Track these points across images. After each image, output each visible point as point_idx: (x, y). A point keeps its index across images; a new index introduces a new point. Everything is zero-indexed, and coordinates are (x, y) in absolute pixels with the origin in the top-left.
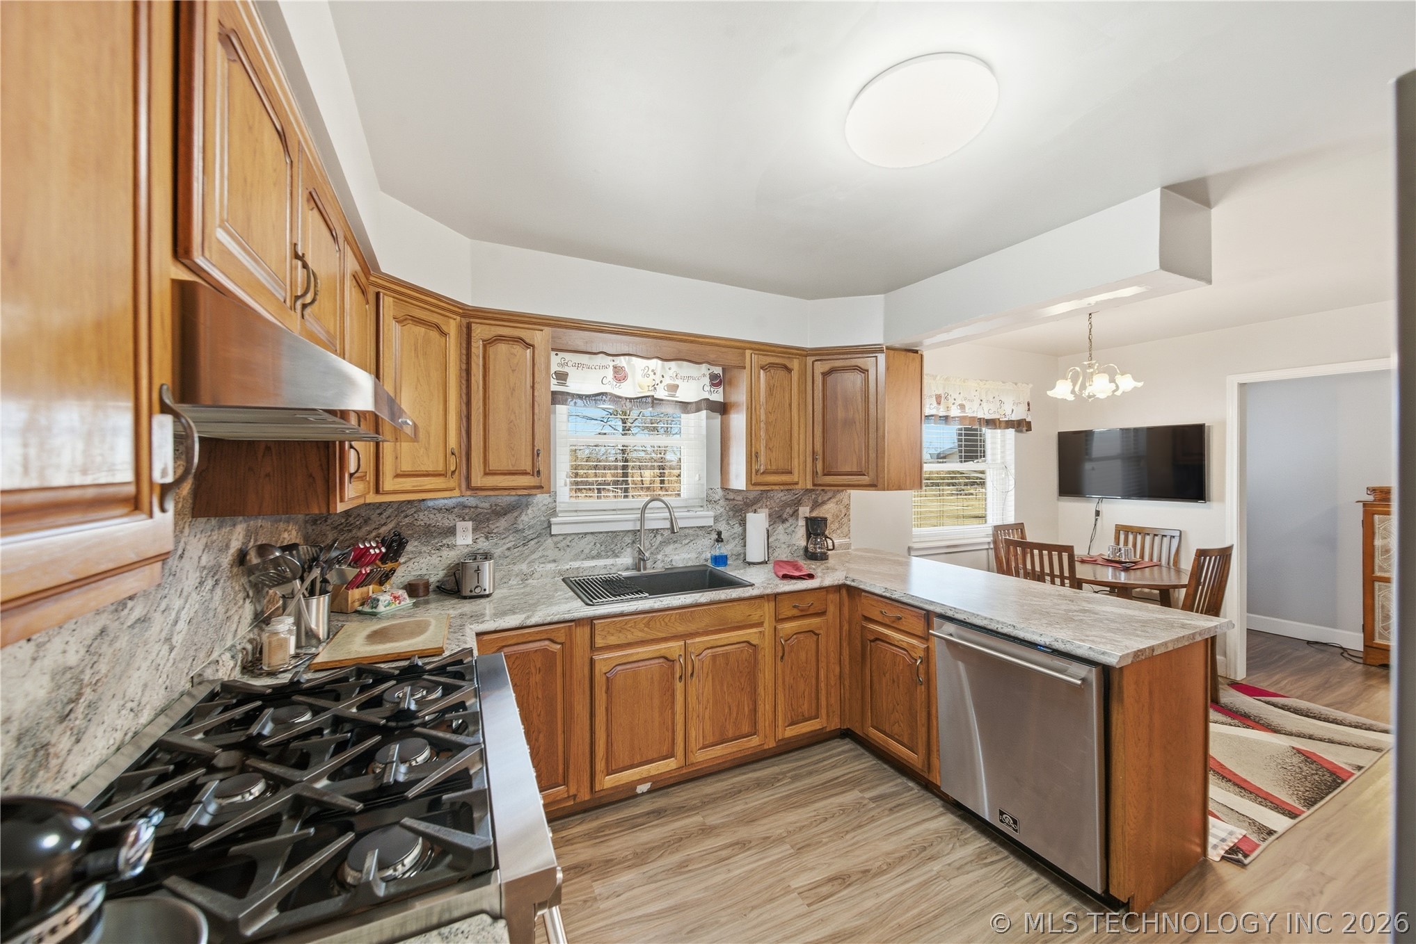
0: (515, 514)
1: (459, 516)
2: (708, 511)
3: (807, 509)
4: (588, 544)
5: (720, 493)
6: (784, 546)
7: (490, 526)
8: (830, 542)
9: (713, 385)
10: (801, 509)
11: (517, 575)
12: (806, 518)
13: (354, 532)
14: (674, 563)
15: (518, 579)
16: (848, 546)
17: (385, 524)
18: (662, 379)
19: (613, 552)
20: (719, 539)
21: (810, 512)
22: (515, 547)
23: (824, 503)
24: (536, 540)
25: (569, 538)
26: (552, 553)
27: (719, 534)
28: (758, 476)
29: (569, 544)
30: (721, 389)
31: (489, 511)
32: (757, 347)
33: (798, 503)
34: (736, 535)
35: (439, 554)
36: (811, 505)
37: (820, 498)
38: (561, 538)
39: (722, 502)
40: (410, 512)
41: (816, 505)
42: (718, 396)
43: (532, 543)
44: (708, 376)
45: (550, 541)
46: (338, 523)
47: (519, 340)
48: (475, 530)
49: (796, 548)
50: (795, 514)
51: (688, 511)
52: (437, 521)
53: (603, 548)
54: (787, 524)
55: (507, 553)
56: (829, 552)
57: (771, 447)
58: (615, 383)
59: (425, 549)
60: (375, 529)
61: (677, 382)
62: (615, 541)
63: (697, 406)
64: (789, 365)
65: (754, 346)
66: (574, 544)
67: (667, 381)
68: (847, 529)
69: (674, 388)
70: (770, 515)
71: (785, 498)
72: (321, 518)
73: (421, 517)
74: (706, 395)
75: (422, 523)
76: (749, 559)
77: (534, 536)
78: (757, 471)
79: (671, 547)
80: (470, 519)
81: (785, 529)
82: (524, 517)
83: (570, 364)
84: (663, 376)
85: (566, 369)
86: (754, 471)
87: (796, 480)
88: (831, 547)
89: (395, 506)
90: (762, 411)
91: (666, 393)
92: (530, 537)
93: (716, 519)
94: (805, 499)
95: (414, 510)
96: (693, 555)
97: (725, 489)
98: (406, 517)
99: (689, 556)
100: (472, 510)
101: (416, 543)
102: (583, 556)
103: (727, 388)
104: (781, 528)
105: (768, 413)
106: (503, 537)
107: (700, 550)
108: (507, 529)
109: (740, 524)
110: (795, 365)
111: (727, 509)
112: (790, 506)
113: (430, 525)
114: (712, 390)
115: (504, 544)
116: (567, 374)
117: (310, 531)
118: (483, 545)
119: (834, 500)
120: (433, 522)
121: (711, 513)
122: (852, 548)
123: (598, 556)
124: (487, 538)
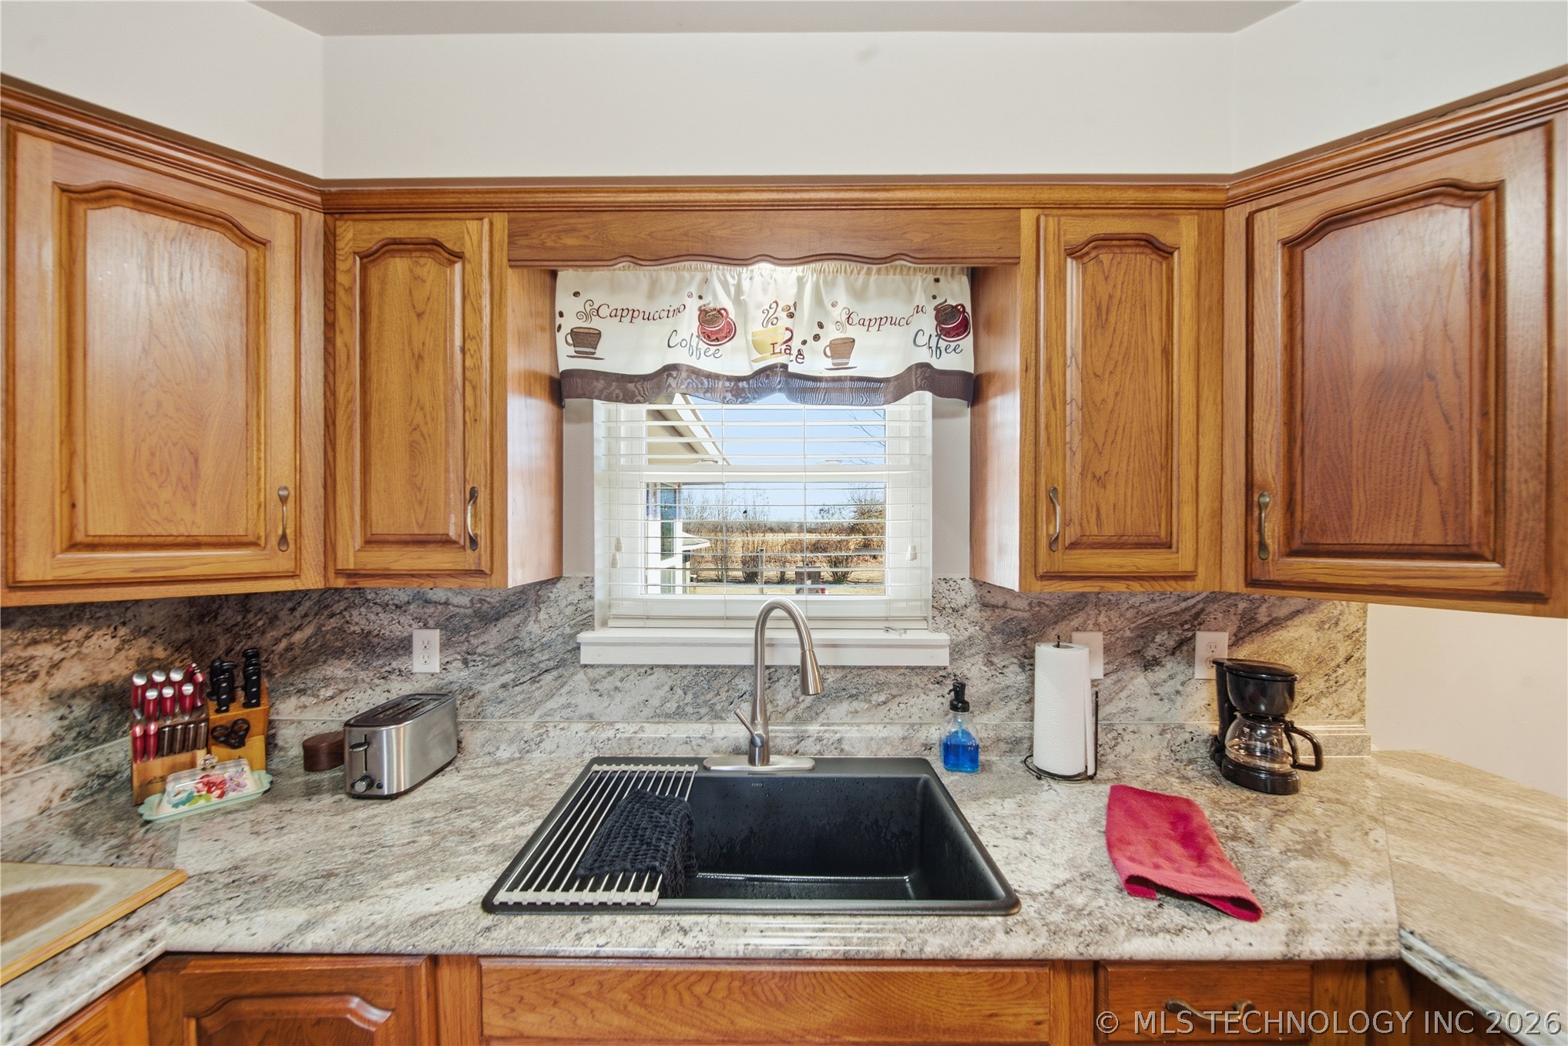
0: (517, 620)
1: (418, 619)
2: (937, 630)
3: (1223, 639)
4: (658, 688)
5: (968, 589)
6: (1149, 729)
7: (474, 642)
8: (1303, 744)
9: (944, 333)
10: (1203, 639)
11: (512, 741)
12: (1218, 664)
13: (255, 637)
14: (846, 747)
15: (514, 748)
16: (1359, 745)
17: (299, 628)
18: (818, 331)
19: (712, 707)
20: (959, 703)
21: (1230, 646)
22: (516, 683)
23: (1275, 623)
24: (555, 673)
25: (619, 674)
26: (586, 702)
27: (959, 690)
28: (1059, 555)
29: (619, 684)
30: (967, 342)
31: (469, 611)
32: (1058, 195)
33: (1196, 619)
34: (1011, 692)
35: (386, 687)
36: (1234, 629)
37: (1263, 609)
38: (603, 672)
39: (973, 612)
40: (337, 608)
41: (1248, 628)
42: (958, 358)
43: (548, 678)
44: (931, 313)
45: (581, 676)
46: (232, 622)
47: (432, 246)
48: (445, 646)
49: (1187, 736)
50: (1184, 647)
51: (887, 630)
52: (381, 626)
53: (689, 698)
54: (1159, 674)
55: (502, 694)
56: (1301, 775)
57: (1099, 472)
58: (703, 346)
59: (362, 675)
60: (285, 635)
61: (851, 332)
62: (715, 684)
63: (898, 387)
64: (1166, 238)
65: (1045, 195)
66: (627, 685)
67: (831, 334)
68: (1354, 696)
69: (842, 349)
70: (1107, 649)
71: (1152, 606)
72: (209, 613)
73: (356, 619)
74: (923, 356)
75: (357, 629)
76: (1041, 760)
77: (552, 664)
78: (1053, 542)
79: (845, 707)
80: (437, 626)
81: (1154, 686)
82: (532, 627)
83: (604, 311)
84: (821, 326)
85: (596, 323)
86: (1044, 542)
87: (1186, 566)
88: (1306, 757)
89: (315, 597)
90: (1072, 374)
91: (829, 363)
92: (543, 666)
93: (957, 651)
94: (1215, 611)
95: (342, 605)
96: (896, 732)
97: (979, 583)
98: (332, 616)
99: (884, 733)
100: (439, 607)
101: (349, 665)
102: (648, 712)
103: (984, 339)
104: (1139, 681)
105: (1089, 376)
106: (496, 660)
107: (915, 719)
108: (501, 648)
109: (1022, 666)
110: (1185, 234)
111: (988, 627)
112: (1170, 628)
113: (369, 632)
114: (943, 344)
115: (496, 675)
116: (599, 334)
117: (196, 633)
118: (459, 675)
119: (1312, 618)
120: (374, 627)
121: (943, 637)
122: (1374, 748)
123: (679, 715)
124: (465, 662)
